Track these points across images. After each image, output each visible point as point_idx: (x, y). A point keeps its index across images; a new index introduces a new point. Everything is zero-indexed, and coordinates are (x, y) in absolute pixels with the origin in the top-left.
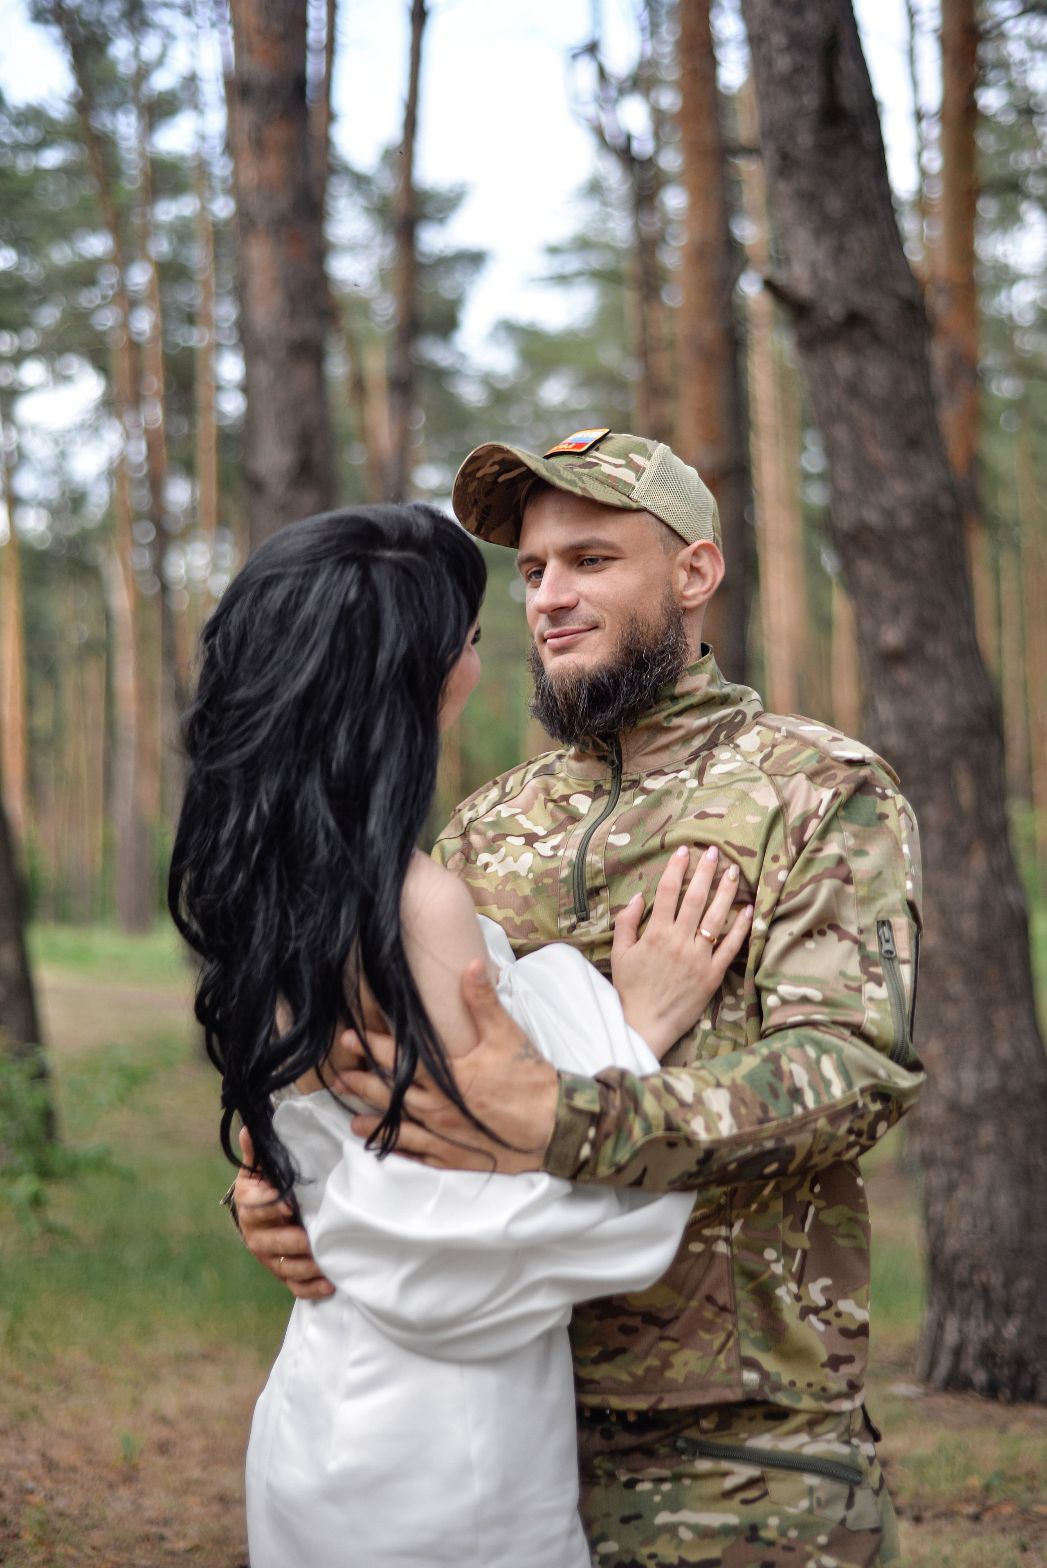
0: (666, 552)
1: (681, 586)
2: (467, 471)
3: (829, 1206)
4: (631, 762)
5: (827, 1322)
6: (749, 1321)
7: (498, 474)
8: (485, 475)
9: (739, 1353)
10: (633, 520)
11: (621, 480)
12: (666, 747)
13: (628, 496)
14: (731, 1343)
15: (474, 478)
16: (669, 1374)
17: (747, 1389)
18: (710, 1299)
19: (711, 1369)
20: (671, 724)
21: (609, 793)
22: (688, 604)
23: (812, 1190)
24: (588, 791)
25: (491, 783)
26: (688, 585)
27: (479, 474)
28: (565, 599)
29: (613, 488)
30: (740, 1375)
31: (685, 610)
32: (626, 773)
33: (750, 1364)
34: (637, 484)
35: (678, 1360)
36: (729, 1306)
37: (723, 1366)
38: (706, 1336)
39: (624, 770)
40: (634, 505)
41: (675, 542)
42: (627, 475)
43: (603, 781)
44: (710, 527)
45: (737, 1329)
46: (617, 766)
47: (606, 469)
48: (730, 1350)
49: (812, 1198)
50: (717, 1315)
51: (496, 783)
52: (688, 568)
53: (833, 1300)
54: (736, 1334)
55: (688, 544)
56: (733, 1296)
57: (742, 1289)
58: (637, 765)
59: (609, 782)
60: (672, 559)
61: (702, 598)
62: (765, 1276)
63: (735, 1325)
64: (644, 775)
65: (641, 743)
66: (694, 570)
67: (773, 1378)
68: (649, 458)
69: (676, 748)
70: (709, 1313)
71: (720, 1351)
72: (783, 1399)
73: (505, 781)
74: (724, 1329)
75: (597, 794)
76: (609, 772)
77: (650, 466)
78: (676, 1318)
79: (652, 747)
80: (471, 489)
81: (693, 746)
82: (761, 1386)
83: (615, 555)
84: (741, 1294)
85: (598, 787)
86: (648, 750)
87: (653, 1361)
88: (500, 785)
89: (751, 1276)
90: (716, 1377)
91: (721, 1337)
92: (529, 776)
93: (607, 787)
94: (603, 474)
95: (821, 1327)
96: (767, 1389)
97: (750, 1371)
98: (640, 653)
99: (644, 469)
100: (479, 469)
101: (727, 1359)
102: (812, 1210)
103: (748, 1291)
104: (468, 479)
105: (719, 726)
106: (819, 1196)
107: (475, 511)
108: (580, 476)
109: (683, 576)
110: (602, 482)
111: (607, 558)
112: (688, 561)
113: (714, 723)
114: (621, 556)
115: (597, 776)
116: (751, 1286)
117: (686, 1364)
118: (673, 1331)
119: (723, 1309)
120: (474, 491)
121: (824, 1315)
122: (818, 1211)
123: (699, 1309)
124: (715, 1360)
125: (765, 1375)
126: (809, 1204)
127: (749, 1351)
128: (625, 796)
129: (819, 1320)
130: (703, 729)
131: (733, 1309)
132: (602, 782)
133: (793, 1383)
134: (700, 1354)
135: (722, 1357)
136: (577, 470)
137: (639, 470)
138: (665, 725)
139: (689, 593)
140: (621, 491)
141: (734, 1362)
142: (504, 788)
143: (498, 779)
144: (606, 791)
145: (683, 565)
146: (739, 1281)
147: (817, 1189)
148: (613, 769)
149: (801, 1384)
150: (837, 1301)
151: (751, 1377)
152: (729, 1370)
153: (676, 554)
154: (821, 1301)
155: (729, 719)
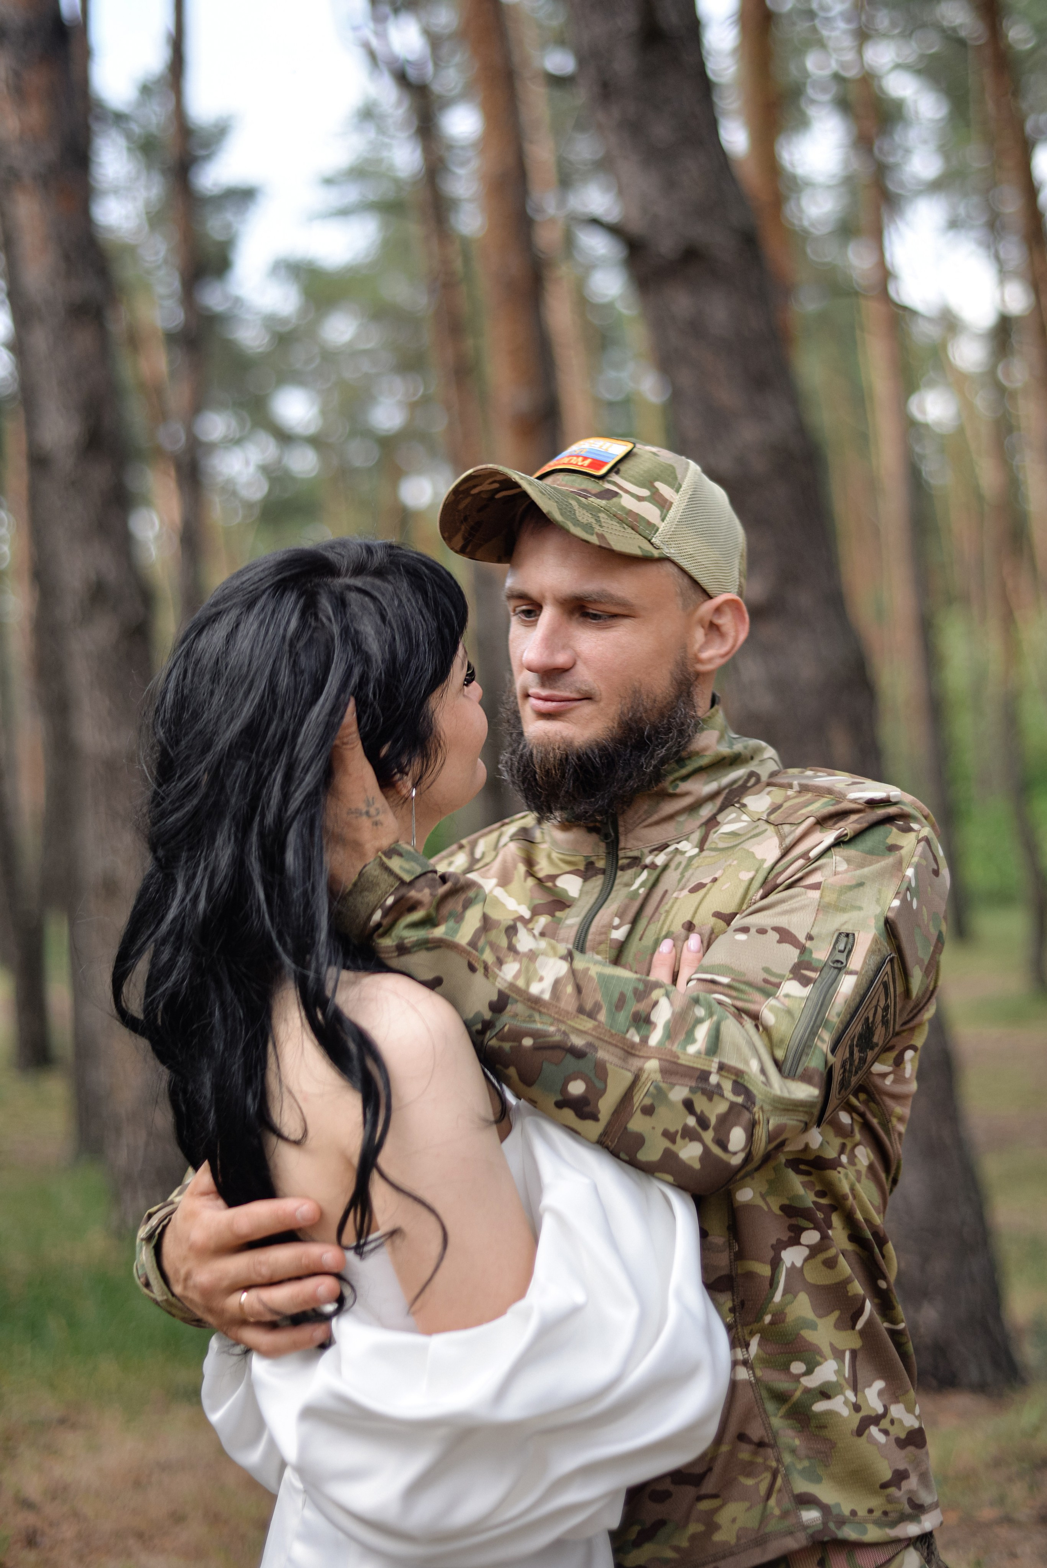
0: (685, 607)
1: (697, 646)
2: (461, 489)
4: (630, 835)
5: (886, 1432)
6: (793, 1451)
7: (497, 491)
8: (480, 492)
9: (792, 1491)
10: (652, 572)
11: (643, 518)
12: (671, 817)
13: (649, 541)
14: (779, 1481)
15: (469, 495)
16: (718, 1537)
17: (810, 1531)
18: (742, 1437)
19: (764, 1518)
20: (678, 791)
21: (603, 871)
22: (701, 668)
24: (578, 870)
25: (454, 847)
26: (705, 646)
27: (474, 491)
28: (561, 659)
29: (633, 529)
30: (799, 1517)
31: (698, 675)
32: (625, 849)
33: (806, 1501)
34: (662, 526)
35: (724, 1517)
36: (766, 1440)
37: (777, 1512)
38: (750, 1482)
39: (622, 845)
40: (656, 553)
41: (695, 596)
42: (649, 511)
43: (595, 858)
44: (736, 574)
45: (783, 1465)
46: (612, 841)
47: (627, 501)
48: (780, 1491)
50: (755, 1453)
51: (461, 847)
52: (707, 625)
53: (888, 1406)
54: (782, 1470)
55: (710, 597)
56: (768, 1426)
57: (775, 1415)
58: (638, 839)
59: (602, 859)
60: (690, 615)
61: (719, 662)
62: (798, 1394)
63: (779, 1460)
64: (646, 851)
65: (641, 812)
66: (713, 628)
67: (835, 1511)
68: (677, 491)
69: (681, 818)
70: (745, 1453)
71: (768, 1496)
72: (849, 1533)
73: (474, 845)
74: (767, 1468)
75: (589, 873)
76: (602, 849)
77: (678, 500)
78: (710, 1469)
79: (655, 817)
80: (461, 506)
81: (702, 817)
82: (825, 1523)
83: (626, 612)
84: (777, 1422)
85: (590, 865)
86: (650, 821)
87: (695, 1528)
88: (467, 849)
89: (780, 1397)
90: (772, 1526)
91: (767, 1477)
92: (505, 839)
93: (601, 864)
94: (623, 508)
95: (882, 1439)
96: (832, 1525)
97: (808, 1509)
98: (641, 731)
99: (671, 503)
100: (475, 486)
101: (779, 1502)
103: (781, 1417)
104: (461, 496)
105: (731, 791)
107: (463, 527)
108: (594, 511)
109: (699, 635)
110: (621, 521)
111: (615, 616)
112: (707, 619)
113: (724, 788)
114: (633, 614)
115: (587, 851)
116: (783, 1410)
117: (734, 1520)
118: (708, 1486)
119: (761, 1444)
120: (466, 507)
121: (883, 1424)
123: (732, 1453)
124: (765, 1507)
125: (825, 1509)
127: (802, 1486)
128: (623, 877)
129: (879, 1430)
130: (712, 797)
131: (772, 1442)
132: (593, 859)
133: (854, 1513)
134: (747, 1504)
135: (772, 1502)
136: (594, 501)
137: (664, 505)
138: (671, 791)
139: (705, 655)
140: (642, 534)
141: (788, 1503)
142: (472, 853)
143: (464, 842)
144: (600, 869)
145: (701, 622)
146: (770, 1406)
148: (607, 844)
149: (862, 1513)
151: (811, 1516)
152: (785, 1514)
153: (697, 607)
154: (879, 1409)
155: (740, 783)
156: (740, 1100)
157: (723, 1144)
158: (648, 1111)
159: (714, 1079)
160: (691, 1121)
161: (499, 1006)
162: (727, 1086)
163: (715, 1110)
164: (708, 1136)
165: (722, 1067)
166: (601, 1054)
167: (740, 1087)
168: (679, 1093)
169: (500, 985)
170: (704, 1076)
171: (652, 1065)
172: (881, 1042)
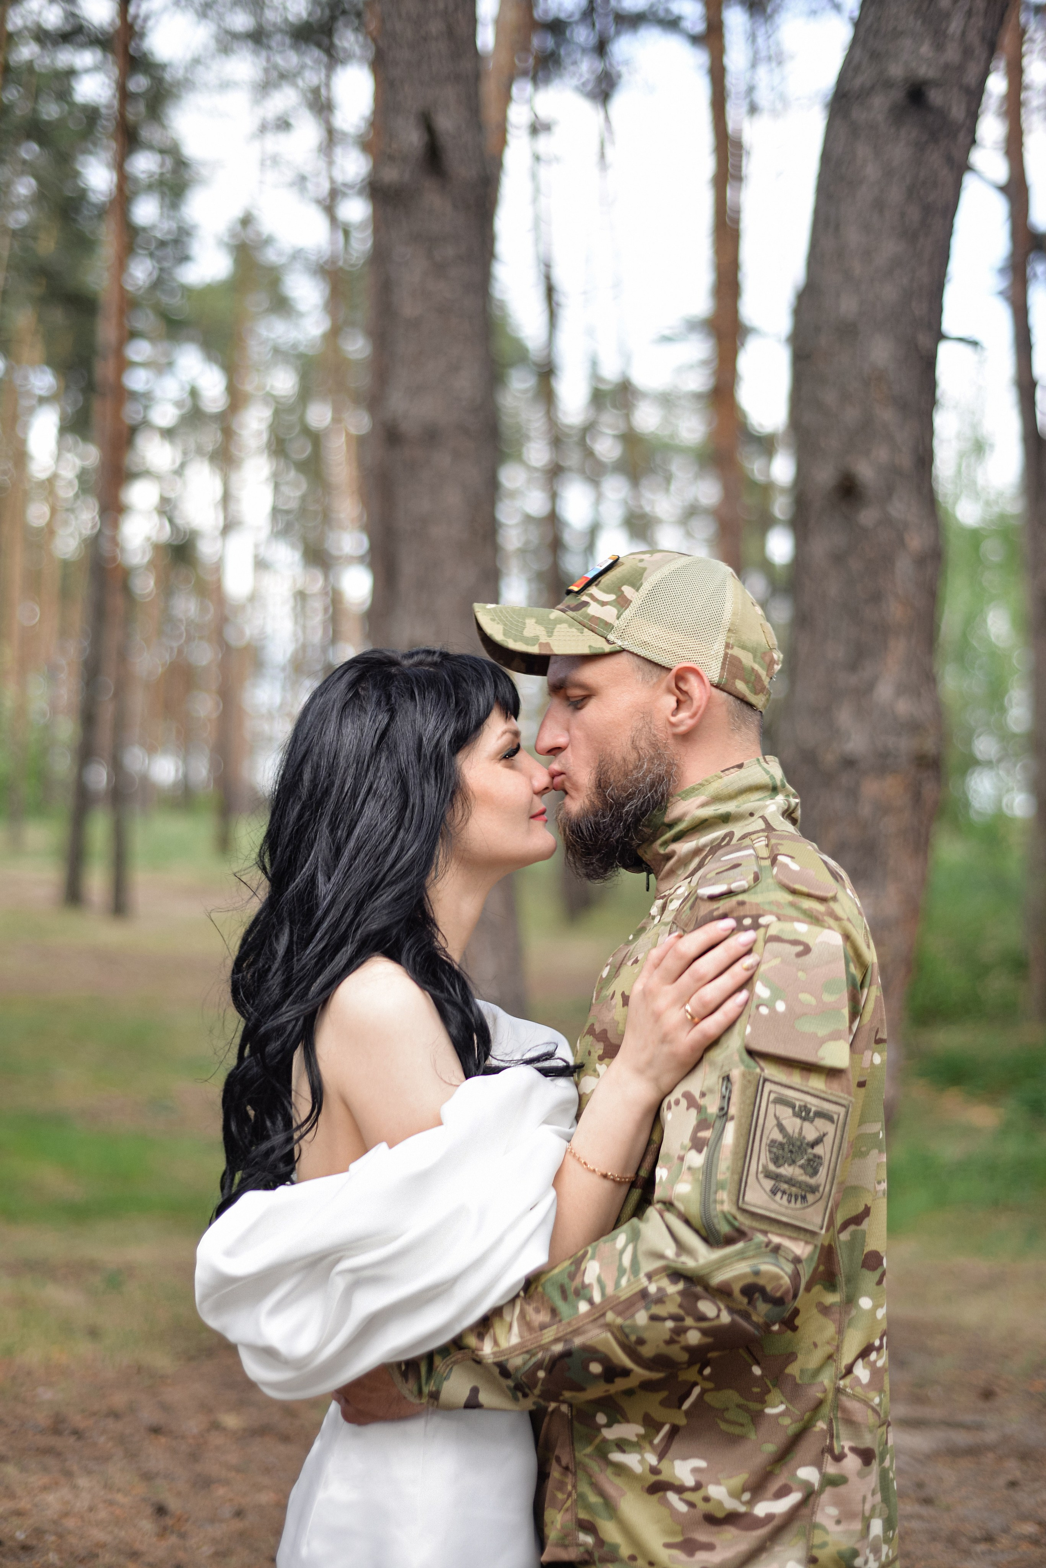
0: (645, 683)
1: (668, 712)
3: (718, 1388)
5: (691, 1505)
9: (576, 1515)
11: (604, 621)
12: (672, 872)
13: (606, 638)
17: (582, 1551)
20: (667, 850)
23: (700, 1372)
26: (676, 711)
29: (592, 631)
30: (577, 1537)
33: (586, 1526)
34: (617, 624)
38: (559, 1496)
40: (608, 648)
41: (656, 672)
42: (610, 613)
49: (698, 1379)
52: (677, 692)
53: (704, 1483)
54: (574, 1495)
55: (671, 670)
56: (573, 1457)
60: (654, 688)
61: (690, 722)
66: (684, 694)
67: (609, 1547)
68: (638, 590)
69: (679, 872)
70: (557, 1473)
77: (636, 598)
95: (683, 1508)
97: (585, 1533)
99: (630, 602)
102: (697, 1391)
105: (710, 849)
106: (707, 1379)
108: (552, 624)
109: (670, 702)
110: (583, 626)
112: (674, 687)
113: (705, 846)
121: (688, 1496)
122: (704, 1392)
125: (600, 1541)
126: (695, 1384)
129: (681, 1499)
130: (696, 853)
133: (633, 1558)
137: (624, 605)
139: (676, 718)
145: (670, 692)
147: (707, 1371)
150: (707, 1485)
151: (586, 1540)
153: (662, 680)
154: (690, 1482)
157: (703, 1318)
158: (641, 1341)
160: (670, 1324)
161: (504, 1370)
162: (665, 1283)
163: (674, 1305)
164: (690, 1322)
165: (649, 1276)
166: (578, 1341)
171: (610, 1317)
172: (830, 1128)
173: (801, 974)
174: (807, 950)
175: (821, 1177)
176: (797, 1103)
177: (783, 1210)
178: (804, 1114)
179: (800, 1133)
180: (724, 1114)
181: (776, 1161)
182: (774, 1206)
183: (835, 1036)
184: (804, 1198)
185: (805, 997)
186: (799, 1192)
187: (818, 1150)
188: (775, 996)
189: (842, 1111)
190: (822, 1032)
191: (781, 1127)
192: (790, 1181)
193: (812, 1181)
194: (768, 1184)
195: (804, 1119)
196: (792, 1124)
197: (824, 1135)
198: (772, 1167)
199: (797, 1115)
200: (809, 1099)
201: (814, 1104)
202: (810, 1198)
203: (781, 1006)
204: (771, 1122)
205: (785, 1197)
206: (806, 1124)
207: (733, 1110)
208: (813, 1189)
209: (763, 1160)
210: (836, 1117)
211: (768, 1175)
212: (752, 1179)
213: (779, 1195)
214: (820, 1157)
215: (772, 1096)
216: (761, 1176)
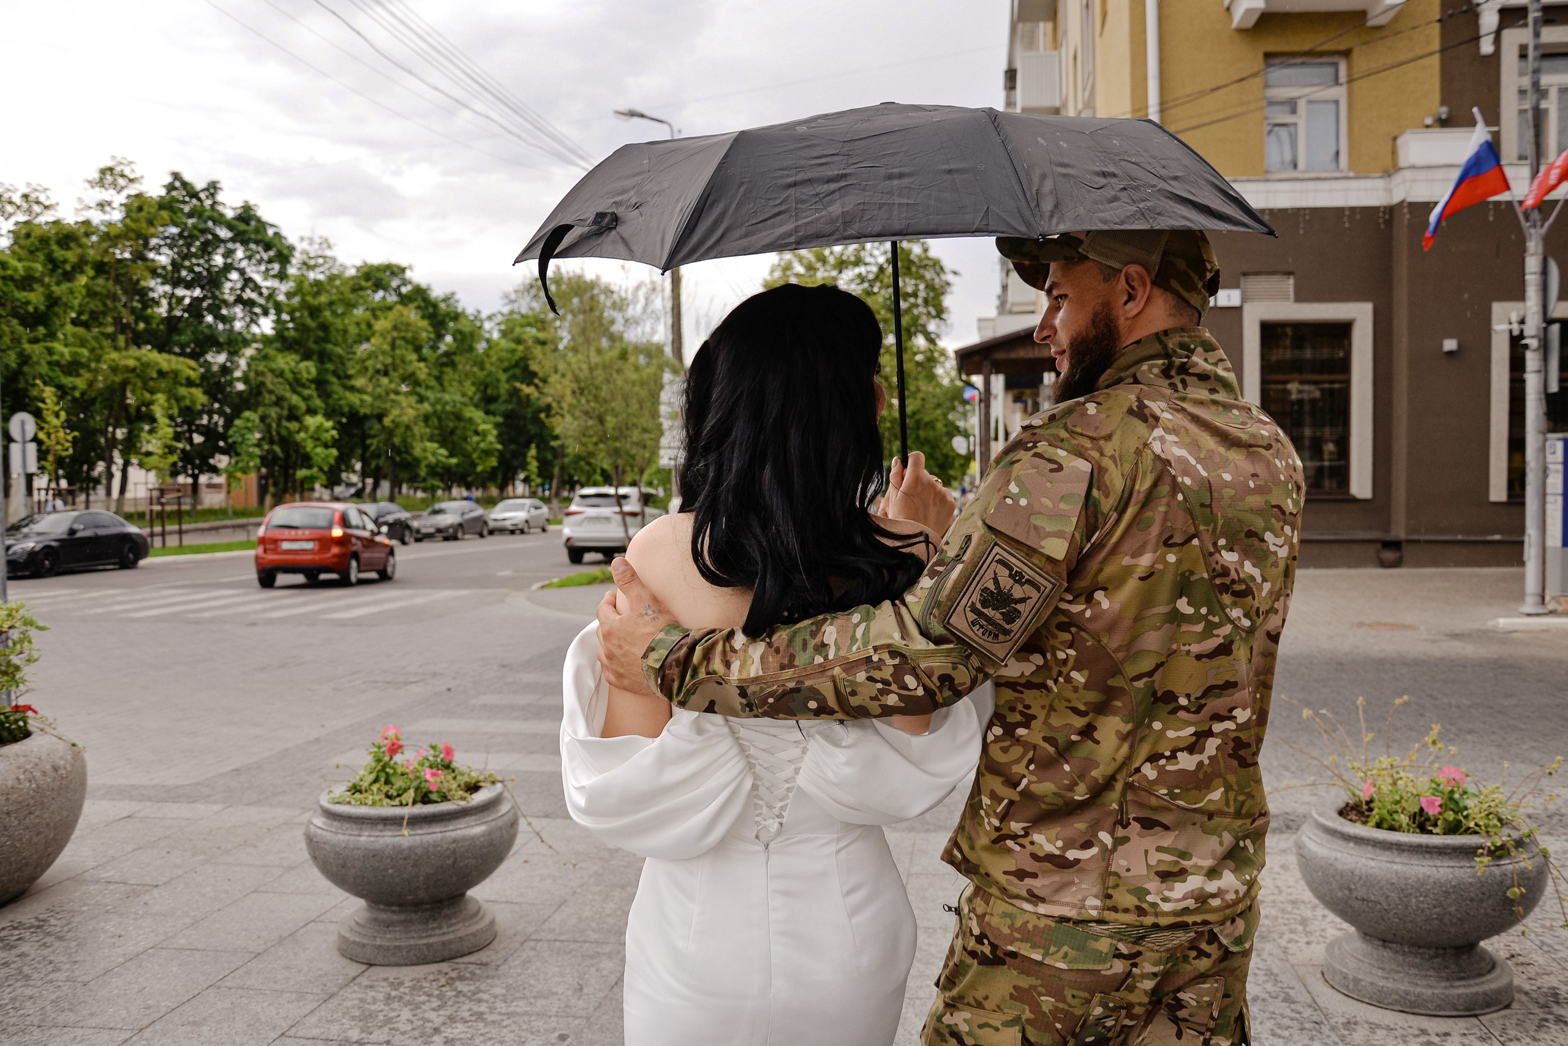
156: (897, 661)
157: (905, 687)
158: (854, 693)
159: (875, 658)
160: (879, 686)
161: (743, 692)
162: (886, 656)
163: (887, 673)
164: (894, 687)
165: (876, 649)
166: (808, 683)
167: (894, 653)
168: (861, 676)
169: (736, 683)
170: (869, 659)
171: (837, 671)
172: (1035, 595)
173: (1048, 484)
174: (1060, 468)
175: (1015, 626)
176: (1015, 569)
177: (976, 639)
178: (1017, 577)
179: (1009, 591)
180: (958, 558)
181: (985, 603)
182: (970, 633)
183: (1059, 534)
184: (996, 636)
185: (1046, 502)
186: (994, 631)
187: (1019, 607)
188: (1021, 494)
189: (1050, 586)
190: (1049, 529)
191: (996, 581)
192: (989, 620)
193: (1007, 627)
194: (972, 617)
195: (1016, 581)
196: (1006, 582)
197: (1029, 598)
198: (979, 606)
199: (1010, 576)
200: (1025, 568)
201: (1028, 573)
202: (1001, 637)
203: (1023, 502)
204: (990, 574)
205: (981, 630)
206: (1017, 586)
207: (965, 558)
208: (1007, 632)
209: (973, 599)
210: (1042, 588)
211: (974, 609)
212: (960, 608)
213: (978, 627)
214: (1019, 612)
215: (998, 557)
216: (968, 609)
